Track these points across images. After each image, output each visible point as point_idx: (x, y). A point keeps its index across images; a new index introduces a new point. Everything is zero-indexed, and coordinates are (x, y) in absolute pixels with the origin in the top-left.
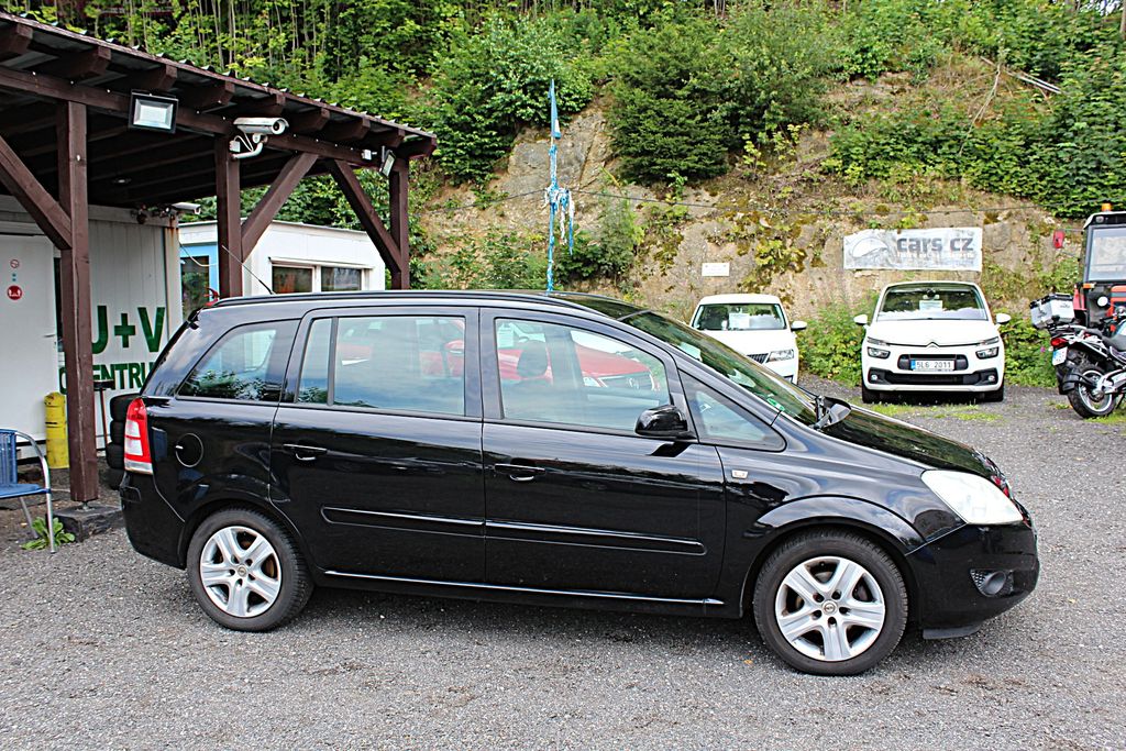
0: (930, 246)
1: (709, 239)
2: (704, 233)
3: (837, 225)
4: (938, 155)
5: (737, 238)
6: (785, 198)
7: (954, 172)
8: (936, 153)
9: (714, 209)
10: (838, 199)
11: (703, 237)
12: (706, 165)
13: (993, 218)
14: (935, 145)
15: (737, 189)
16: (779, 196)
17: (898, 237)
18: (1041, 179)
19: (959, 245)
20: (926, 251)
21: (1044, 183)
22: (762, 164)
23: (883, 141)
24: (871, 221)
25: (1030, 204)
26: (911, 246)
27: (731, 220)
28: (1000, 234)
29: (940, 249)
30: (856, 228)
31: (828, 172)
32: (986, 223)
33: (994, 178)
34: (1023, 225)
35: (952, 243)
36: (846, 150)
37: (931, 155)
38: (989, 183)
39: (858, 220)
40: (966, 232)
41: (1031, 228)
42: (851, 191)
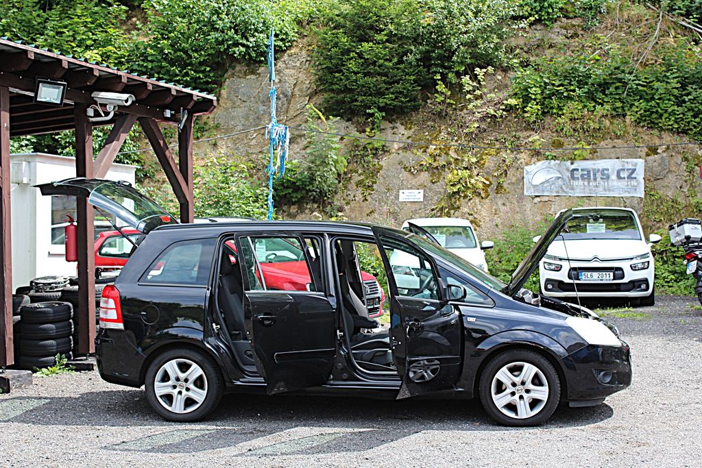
0: (599, 175)
1: (405, 168)
2: (400, 163)
3: (518, 156)
4: (606, 95)
5: (430, 168)
6: (472, 133)
7: (620, 110)
8: (604, 94)
9: (409, 141)
10: (518, 134)
11: (399, 167)
12: (402, 102)
13: (653, 150)
14: (604, 86)
15: (429, 123)
16: (466, 131)
17: (573, 167)
18: (695, 116)
19: (624, 174)
20: (595, 179)
21: (698, 120)
22: (452, 102)
23: (557, 83)
24: (547, 153)
25: (686, 139)
26: (582, 176)
27: (425, 151)
28: (660, 165)
29: (608, 177)
30: (534, 159)
31: (509, 109)
32: (648, 155)
33: (654, 116)
34: (680, 157)
35: (618, 172)
36: (526, 90)
37: (600, 95)
38: (650, 120)
39: (537, 154)
40: (630, 163)
41: (686, 159)
42: (530, 127)
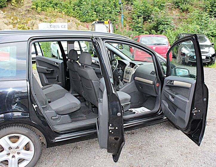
0: (57, 27)
1: (5, 23)
2: (3, 22)
3: (36, 21)
4: (57, 7)
5: (12, 23)
6: (23, 14)
7: (60, 11)
8: (56, 6)
9: (5, 16)
10: (36, 15)
11: (3, 23)
12: (2, 4)
13: (69, 21)
14: (56, 4)
15: (10, 11)
16: (21, 14)
17: (50, 24)
18: (77, 13)
19: (63, 27)
20: (56, 28)
21: (78, 14)
22: (16, 5)
23: (45, 3)
24: (44, 21)
25: (76, 19)
26: (53, 27)
27: (10, 19)
28: (71, 25)
29: (59, 27)
30: (41, 22)
31: (33, 9)
32: (68, 22)
33: (68, 13)
34: (75, 23)
35: (62, 26)
36: (37, 4)
37: (55, 7)
39: (41, 20)
40: (64, 24)
41: (76, 24)
42: (39, 13)
